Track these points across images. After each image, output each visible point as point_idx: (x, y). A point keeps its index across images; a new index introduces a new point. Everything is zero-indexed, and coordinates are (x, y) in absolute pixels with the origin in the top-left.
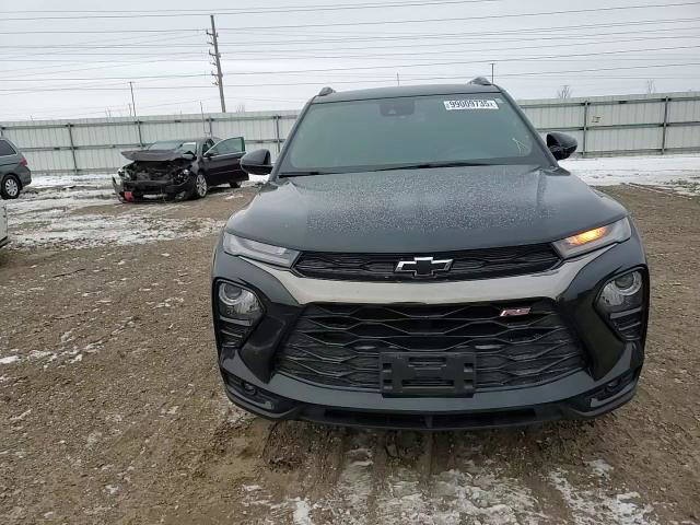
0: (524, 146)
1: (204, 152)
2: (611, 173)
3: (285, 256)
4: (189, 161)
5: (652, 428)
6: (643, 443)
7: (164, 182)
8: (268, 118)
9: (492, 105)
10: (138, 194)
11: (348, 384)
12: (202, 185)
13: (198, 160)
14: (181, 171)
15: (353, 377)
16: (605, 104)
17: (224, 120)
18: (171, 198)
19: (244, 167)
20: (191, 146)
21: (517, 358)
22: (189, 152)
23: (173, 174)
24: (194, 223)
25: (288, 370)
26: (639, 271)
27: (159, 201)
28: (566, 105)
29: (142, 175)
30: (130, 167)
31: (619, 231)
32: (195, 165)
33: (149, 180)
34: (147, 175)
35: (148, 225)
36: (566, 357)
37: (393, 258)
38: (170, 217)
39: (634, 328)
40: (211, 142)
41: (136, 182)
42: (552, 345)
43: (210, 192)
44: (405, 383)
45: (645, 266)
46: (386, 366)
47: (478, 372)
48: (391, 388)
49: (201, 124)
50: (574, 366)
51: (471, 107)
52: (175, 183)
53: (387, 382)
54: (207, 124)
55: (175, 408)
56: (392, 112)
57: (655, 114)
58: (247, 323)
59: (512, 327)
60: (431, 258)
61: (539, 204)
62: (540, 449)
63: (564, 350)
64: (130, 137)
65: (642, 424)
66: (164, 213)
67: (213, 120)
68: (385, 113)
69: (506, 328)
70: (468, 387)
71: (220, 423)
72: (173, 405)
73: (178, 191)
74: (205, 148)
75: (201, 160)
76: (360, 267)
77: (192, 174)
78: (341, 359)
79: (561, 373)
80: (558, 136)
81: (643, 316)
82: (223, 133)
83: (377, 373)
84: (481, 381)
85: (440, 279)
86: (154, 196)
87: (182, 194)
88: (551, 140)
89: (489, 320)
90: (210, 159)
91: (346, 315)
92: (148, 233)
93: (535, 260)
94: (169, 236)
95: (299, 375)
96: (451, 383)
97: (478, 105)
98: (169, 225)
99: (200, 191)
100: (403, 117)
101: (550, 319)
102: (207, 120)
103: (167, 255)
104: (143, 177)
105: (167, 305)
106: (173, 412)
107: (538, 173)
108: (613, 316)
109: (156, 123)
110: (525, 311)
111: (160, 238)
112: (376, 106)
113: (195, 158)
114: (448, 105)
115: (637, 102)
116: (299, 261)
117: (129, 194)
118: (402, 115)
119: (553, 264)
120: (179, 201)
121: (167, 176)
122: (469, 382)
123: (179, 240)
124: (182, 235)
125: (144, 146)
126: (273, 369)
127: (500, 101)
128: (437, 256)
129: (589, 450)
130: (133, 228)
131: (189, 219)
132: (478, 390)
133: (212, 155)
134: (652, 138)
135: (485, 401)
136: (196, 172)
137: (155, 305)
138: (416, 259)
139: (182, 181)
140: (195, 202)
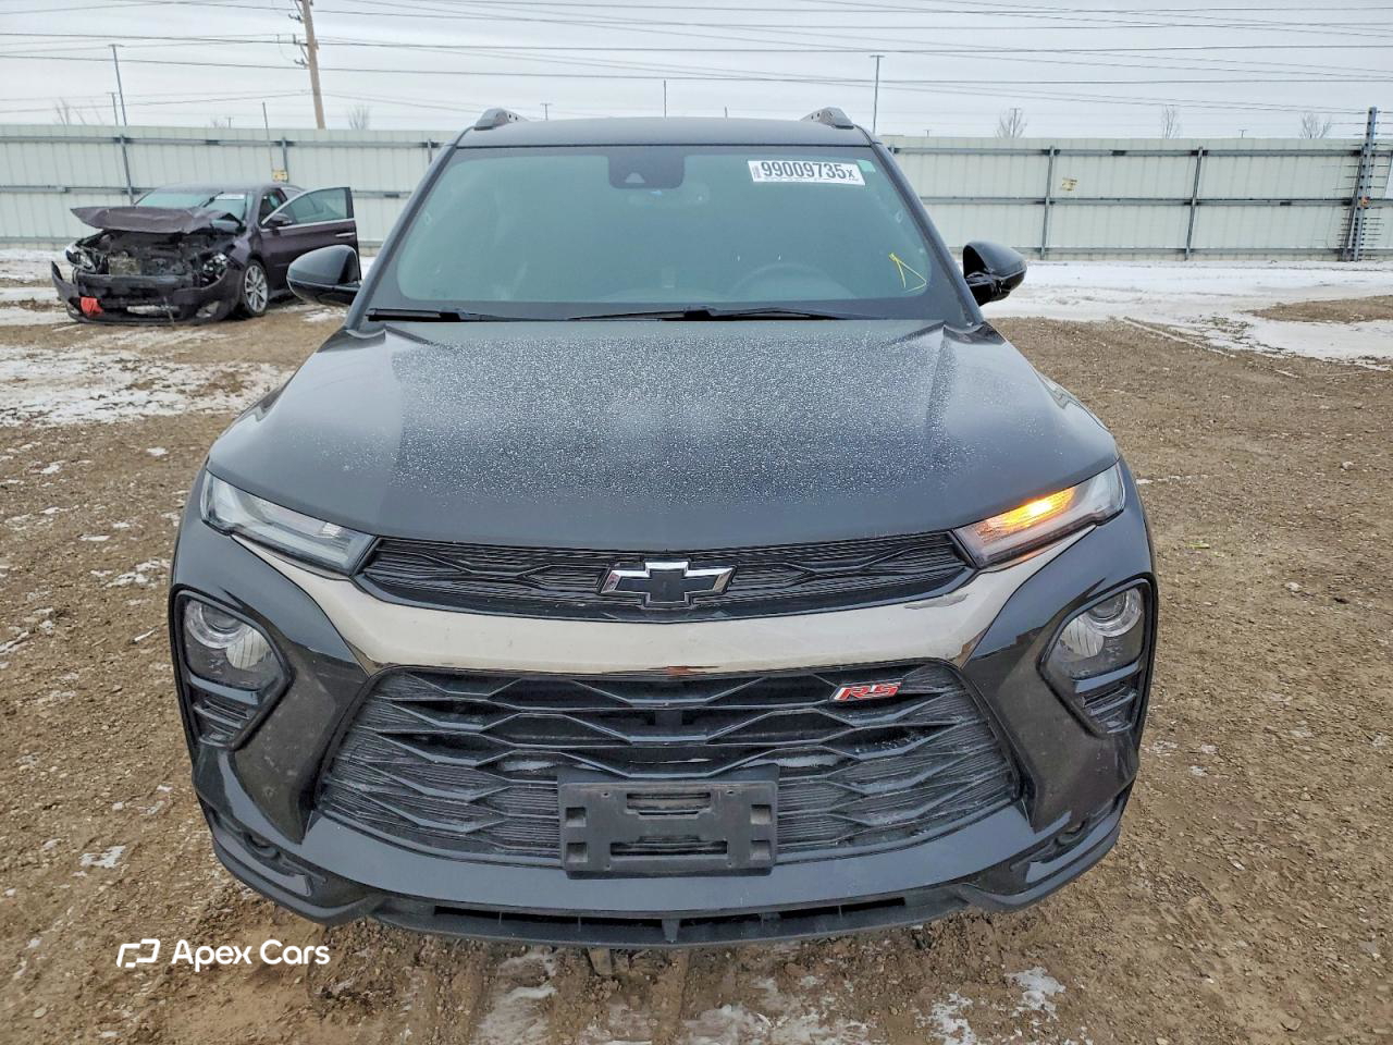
0: (913, 274)
1: (263, 214)
2: (1090, 293)
3: (339, 543)
4: (227, 235)
5: (1143, 886)
6: (1126, 924)
7: (170, 279)
8: (409, 146)
9: (853, 174)
10: (114, 304)
11: (487, 848)
12: (257, 289)
13: (248, 234)
14: (206, 257)
15: (501, 833)
16: (1085, 154)
17: (316, 145)
18: (187, 315)
19: (295, 286)
20: (232, 203)
21: (869, 789)
22: (229, 217)
23: (193, 262)
24: (232, 375)
25: (350, 810)
26: (1138, 587)
27: (159, 320)
28: (1012, 153)
29: (120, 262)
30: (94, 242)
31: (1100, 493)
32: (242, 245)
33: (137, 274)
34: (133, 261)
35: (128, 378)
36: (976, 780)
37: (595, 564)
38: (180, 358)
39: (1119, 708)
40: (279, 194)
41: (108, 278)
42: (946, 758)
43: (275, 302)
44: (617, 849)
45: (1150, 578)
46: (573, 813)
47: (781, 821)
48: (585, 860)
49: (263, 153)
50: (990, 798)
51: (806, 179)
52: (197, 282)
53: (577, 847)
54: (278, 152)
55: (117, 851)
56: (635, 178)
57: (1175, 179)
58: (250, 699)
59: (858, 723)
60: (684, 565)
61: (930, 435)
62: (918, 946)
63: (974, 765)
64: (101, 172)
65: (1125, 875)
66: (167, 348)
67: (289, 144)
68: (618, 179)
69: (844, 725)
70: (759, 856)
71: (218, 889)
72: (113, 844)
73: (201, 302)
74: (265, 208)
75: (257, 234)
76: (519, 580)
77: (236, 266)
78: (470, 795)
79: (965, 813)
80: (987, 249)
81: (1141, 682)
82: (310, 175)
83: (556, 824)
84: (789, 838)
85: (704, 612)
86: (151, 308)
87: (213, 307)
88: (972, 258)
89: (807, 707)
90: (276, 233)
91: (481, 697)
92: (125, 396)
93: (915, 569)
94: (171, 406)
95: (373, 824)
96: (722, 847)
97: (820, 174)
98: (178, 377)
99: (252, 302)
100: (658, 192)
101: (945, 704)
102: (279, 144)
103: (158, 452)
104: (123, 267)
105: (140, 579)
106: (109, 861)
107: (939, 335)
108: (1082, 687)
109: (161, 142)
110: (889, 688)
111: (151, 410)
112: (599, 162)
113: (241, 230)
114: (759, 171)
115: (1146, 154)
116: (372, 558)
117: (89, 304)
118: (655, 186)
119: (954, 576)
120: (208, 322)
121: (178, 267)
122: (763, 843)
123: (191, 415)
124: (202, 403)
125: (136, 191)
126: (313, 806)
127: (869, 166)
128: (697, 558)
129: (1017, 944)
130: (91, 383)
131: (222, 367)
132: (782, 858)
133: (280, 223)
134: (1169, 226)
135: (793, 885)
136: (243, 260)
137: (111, 578)
138: (649, 565)
139: (213, 279)
140: (241, 325)
